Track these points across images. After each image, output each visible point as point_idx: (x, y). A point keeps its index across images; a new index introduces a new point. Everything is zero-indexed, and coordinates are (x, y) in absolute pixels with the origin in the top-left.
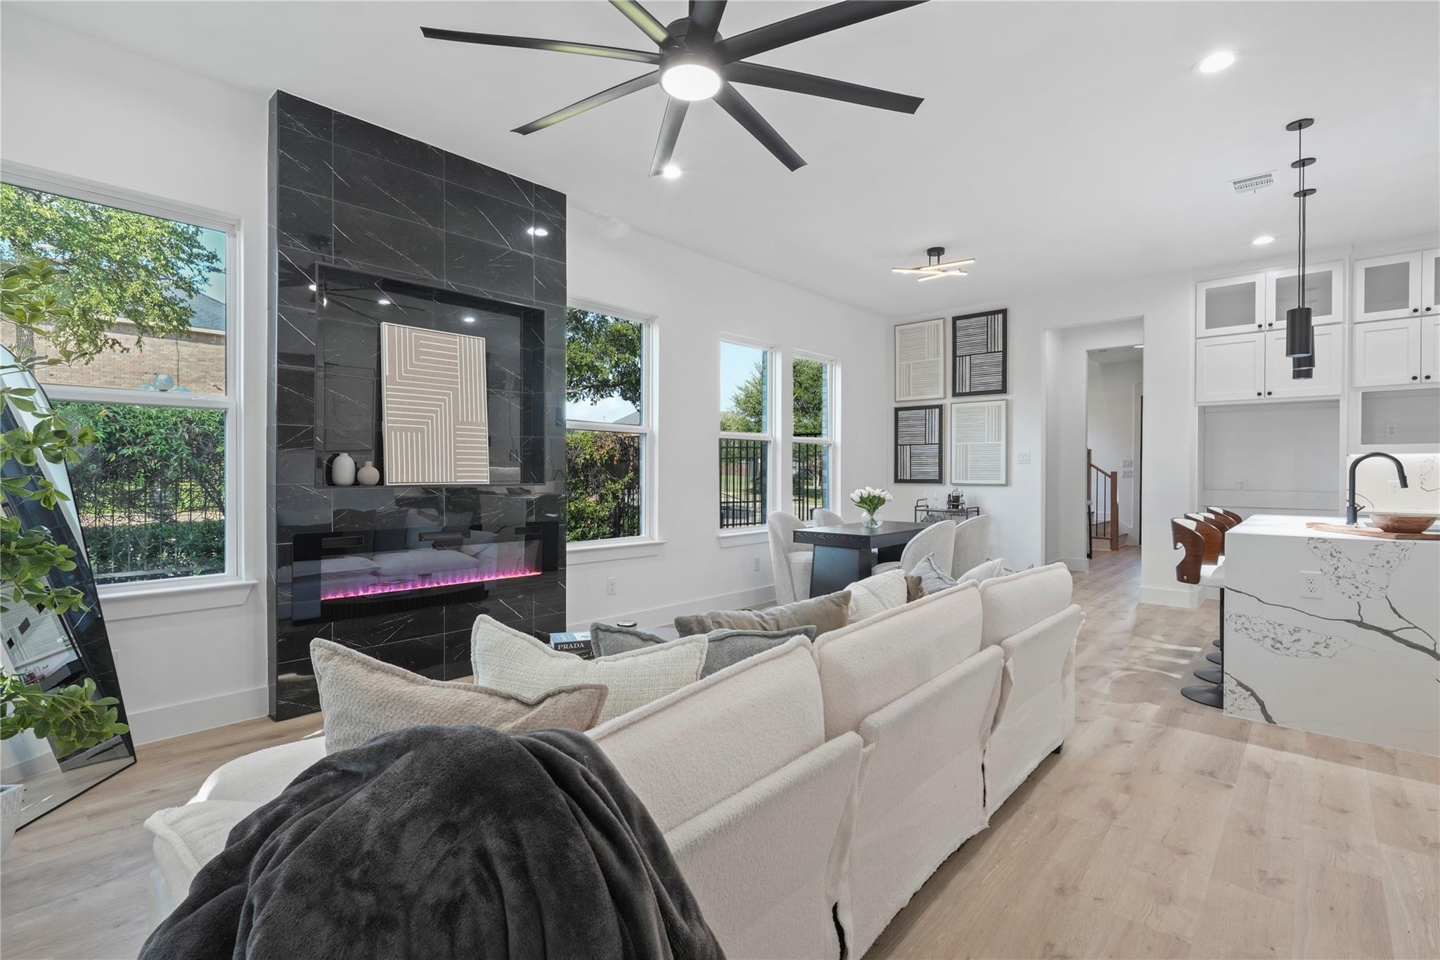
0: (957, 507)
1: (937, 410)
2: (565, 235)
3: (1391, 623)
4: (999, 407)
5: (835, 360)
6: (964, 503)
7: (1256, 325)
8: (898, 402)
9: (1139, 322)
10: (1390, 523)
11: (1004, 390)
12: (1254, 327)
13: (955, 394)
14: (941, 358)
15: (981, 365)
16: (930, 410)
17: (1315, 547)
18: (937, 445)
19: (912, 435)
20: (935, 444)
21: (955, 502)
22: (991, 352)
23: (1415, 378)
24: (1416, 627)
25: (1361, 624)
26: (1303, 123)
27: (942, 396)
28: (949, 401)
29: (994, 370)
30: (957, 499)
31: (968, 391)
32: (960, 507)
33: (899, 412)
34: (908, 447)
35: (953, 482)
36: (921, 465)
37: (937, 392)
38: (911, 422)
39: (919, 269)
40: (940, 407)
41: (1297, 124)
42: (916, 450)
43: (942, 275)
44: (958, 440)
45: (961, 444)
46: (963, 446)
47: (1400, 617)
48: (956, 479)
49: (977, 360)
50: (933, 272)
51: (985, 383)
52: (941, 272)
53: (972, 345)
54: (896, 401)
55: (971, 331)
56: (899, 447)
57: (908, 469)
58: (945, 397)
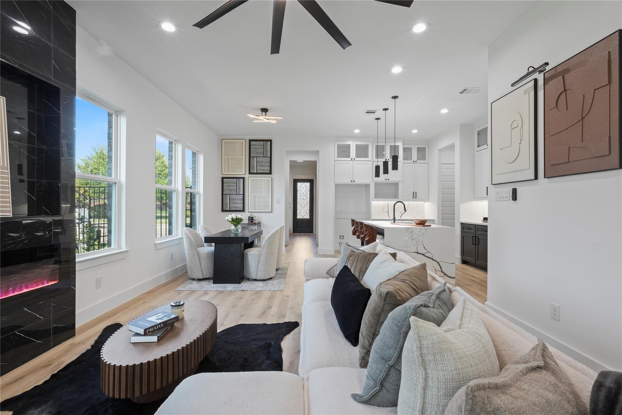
0: (252, 222)
1: (242, 180)
2: (75, 39)
3: (423, 252)
4: (269, 180)
5: (200, 151)
6: (255, 220)
7: (351, 158)
8: (223, 174)
9: (317, 153)
10: (420, 222)
11: (270, 173)
12: (350, 159)
13: (250, 173)
14: (244, 157)
15: (261, 162)
16: (239, 179)
17: (407, 231)
18: (242, 195)
19: (230, 190)
20: (241, 194)
21: (251, 219)
22: (265, 157)
23: (386, 179)
24: (429, 252)
25: (417, 253)
26: (396, 97)
27: (244, 173)
28: (247, 176)
29: (266, 164)
30: (252, 218)
31: (255, 172)
32: (254, 222)
33: (224, 179)
34: (228, 195)
35: (249, 211)
36: (235, 203)
37: (243, 172)
38: (230, 184)
39: (258, 116)
40: (243, 178)
41: (394, 97)
42: (233, 197)
43: (266, 121)
44: (251, 193)
45: (253, 195)
46: (254, 195)
47: (426, 249)
48: (251, 210)
49: (260, 159)
50: (263, 119)
51: (263, 170)
52: (266, 120)
53: (258, 153)
54: (222, 174)
55: (257, 147)
56: (224, 195)
57: (228, 205)
58: (245, 174)
